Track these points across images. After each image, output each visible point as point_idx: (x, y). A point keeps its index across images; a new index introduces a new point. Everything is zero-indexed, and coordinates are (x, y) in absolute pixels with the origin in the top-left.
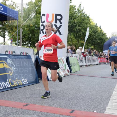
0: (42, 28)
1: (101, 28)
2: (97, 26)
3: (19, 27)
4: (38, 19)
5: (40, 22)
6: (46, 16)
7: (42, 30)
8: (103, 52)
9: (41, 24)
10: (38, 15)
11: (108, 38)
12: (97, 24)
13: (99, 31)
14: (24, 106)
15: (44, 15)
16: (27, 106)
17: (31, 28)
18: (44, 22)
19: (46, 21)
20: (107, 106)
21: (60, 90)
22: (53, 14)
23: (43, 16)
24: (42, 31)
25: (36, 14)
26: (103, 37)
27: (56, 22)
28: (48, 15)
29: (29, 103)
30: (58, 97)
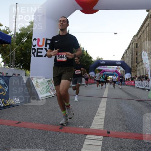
0: (34, 51)
1: (87, 52)
2: (84, 50)
3: (12, 50)
4: (30, 43)
5: (31, 46)
6: (37, 40)
7: (34, 53)
8: (90, 73)
9: (32, 47)
10: (29, 39)
11: (93, 61)
12: (83, 49)
13: (85, 55)
14: (16, 124)
15: (35, 39)
16: (19, 124)
17: (23, 51)
18: (35, 45)
19: (37, 45)
20: (92, 122)
21: (50, 109)
22: (44, 39)
23: (35, 41)
24: (33, 55)
25: (28, 39)
26: (89, 60)
27: (46, 46)
28: (39, 40)
29: (21, 121)
30: (48, 115)
